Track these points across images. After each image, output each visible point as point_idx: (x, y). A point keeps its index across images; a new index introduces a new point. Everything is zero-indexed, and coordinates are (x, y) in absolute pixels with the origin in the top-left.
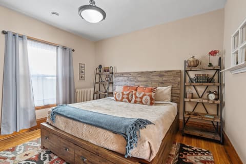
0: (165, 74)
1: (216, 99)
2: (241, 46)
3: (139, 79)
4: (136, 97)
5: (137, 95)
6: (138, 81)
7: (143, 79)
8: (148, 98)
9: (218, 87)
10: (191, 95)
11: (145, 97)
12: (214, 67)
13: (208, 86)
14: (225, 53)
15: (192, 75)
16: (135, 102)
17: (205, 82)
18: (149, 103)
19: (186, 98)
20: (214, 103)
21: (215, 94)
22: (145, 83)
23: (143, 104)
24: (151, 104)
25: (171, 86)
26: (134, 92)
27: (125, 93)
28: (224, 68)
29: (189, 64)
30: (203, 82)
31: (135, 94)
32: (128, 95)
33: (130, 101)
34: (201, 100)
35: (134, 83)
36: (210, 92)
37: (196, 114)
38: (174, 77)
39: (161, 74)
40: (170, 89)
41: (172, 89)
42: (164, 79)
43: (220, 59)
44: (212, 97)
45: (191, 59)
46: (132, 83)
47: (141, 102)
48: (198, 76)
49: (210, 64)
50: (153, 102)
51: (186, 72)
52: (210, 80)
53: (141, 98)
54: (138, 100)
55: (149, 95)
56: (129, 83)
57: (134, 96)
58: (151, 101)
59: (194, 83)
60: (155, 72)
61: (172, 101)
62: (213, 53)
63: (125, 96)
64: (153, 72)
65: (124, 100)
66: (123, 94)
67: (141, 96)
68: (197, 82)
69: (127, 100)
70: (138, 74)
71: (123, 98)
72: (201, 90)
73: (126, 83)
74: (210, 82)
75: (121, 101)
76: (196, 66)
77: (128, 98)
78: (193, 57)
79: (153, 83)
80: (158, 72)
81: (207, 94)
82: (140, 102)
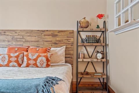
0: (58, 34)
1: (103, 58)
2: (122, 11)
3: (28, 38)
4: (29, 59)
5: (30, 56)
6: (27, 41)
7: (33, 39)
8: (44, 59)
9: (104, 46)
10: (83, 55)
11: (40, 58)
12: (101, 29)
13: (96, 46)
14: (108, 17)
15: (84, 35)
16: (28, 66)
17: (94, 42)
18: (45, 65)
19: (79, 58)
20: (101, 61)
21: (102, 53)
22: (36, 44)
23: (38, 67)
24: (48, 66)
25: (65, 47)
26: (25, 53)
27: (12, 55)
28: (108, 31)
29: (81, 25)
30: (93, 42)
31: (27, 56)
32: (17, 57)
33: (20, 65)
34: (92, 59)
35: (21, 43)
36: (98, 52)
37: (87, 74)
38: (67, 37)
39: (54, 34)
40: (64, 49)
41: (66, 50)
42: (58, 39)
43: (105, 22)
44: (100, 56)
45: (83, 20)
46: (19, 43)
47: (36, 65)
48: (88, 37)
49: (98, 26)
50: (49, 63)
51: (78, 32)
52: (98, 41)
53: (36, 60)
54: (32, 62)
55: (44, 56)
56: (14, 44)
57: (25, 58)
58: (47, 62)
59: (85, 44)
60: (47, 31)
61: (66, 62)
62: (100, 16)
63: (14, 59)
64: (45, 31)
65: (11, 64)
66: (10, 57)
67: (34, 57)
68: (88, 42)
69: (15, 64)
70: (27, 33)
71: (10, 61)
72: (91, 50)
73: (10, 43)
74: (98, 43)
75: (7, 65)
76: (87, 27)
77: (17, 61)
78: (85, 18)
79: (46, 43)
80: (50, 31)
81: (96, 54)
82: (34, 65)
